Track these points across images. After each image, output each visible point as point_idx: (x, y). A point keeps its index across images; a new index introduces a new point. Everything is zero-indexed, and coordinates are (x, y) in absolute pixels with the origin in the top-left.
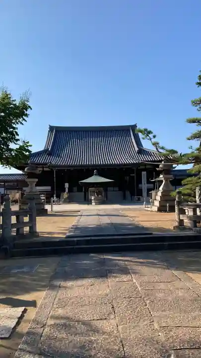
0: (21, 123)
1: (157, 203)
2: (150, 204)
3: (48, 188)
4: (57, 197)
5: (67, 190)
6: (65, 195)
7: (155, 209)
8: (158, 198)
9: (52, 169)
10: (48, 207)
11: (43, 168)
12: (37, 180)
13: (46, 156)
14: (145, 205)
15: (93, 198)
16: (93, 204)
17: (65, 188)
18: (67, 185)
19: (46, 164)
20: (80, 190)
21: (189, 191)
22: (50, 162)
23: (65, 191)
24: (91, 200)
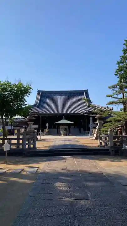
0: (28, 96)
1: (95, 135)
2: (92, 136)
3: (37, 126)
4: (42, 131)
5: (47, 127)
6: (47, 130)
7: (94, 138)
8: (96, 133)
9: (39, 116)
10: (38, 137)
11: (34, 115)
12: (33, 123)
13: (36, 108)
14: (90, 136)
15: (62, 132)
16: (62, 135)
17: (46, 127)
18: (47, 125)
19: (36, 113)
20: (55, 127)
21: (107, 129)
22: (39, 112)
23: (46, 128)
24: (61, 133)
